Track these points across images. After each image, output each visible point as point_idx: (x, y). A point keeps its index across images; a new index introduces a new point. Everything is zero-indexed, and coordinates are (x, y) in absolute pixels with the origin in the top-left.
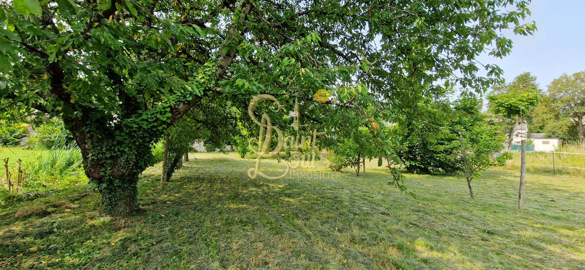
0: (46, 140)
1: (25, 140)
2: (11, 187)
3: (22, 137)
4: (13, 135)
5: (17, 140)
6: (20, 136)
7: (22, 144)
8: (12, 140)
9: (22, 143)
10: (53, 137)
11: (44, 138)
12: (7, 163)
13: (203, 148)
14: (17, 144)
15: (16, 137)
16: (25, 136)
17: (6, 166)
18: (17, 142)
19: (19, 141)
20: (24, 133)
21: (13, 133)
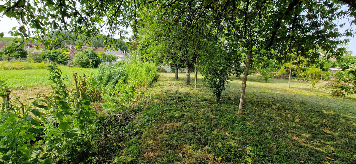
0: (80, 62)
1: (70, 62)
3: (67, 60)
4: (63, 59)
5: (65, 62)
6: (66, 59)
7: (68, 64)
8: (63, 61)
10: (84, 60)
11: (80, 61)
13: (170, 70)
14: (65, 64)
16: (68, 60)
17: (76, 80)
18: (65, 63)
19: (66, 62)
20: (68, 58)
21: (62, 57)
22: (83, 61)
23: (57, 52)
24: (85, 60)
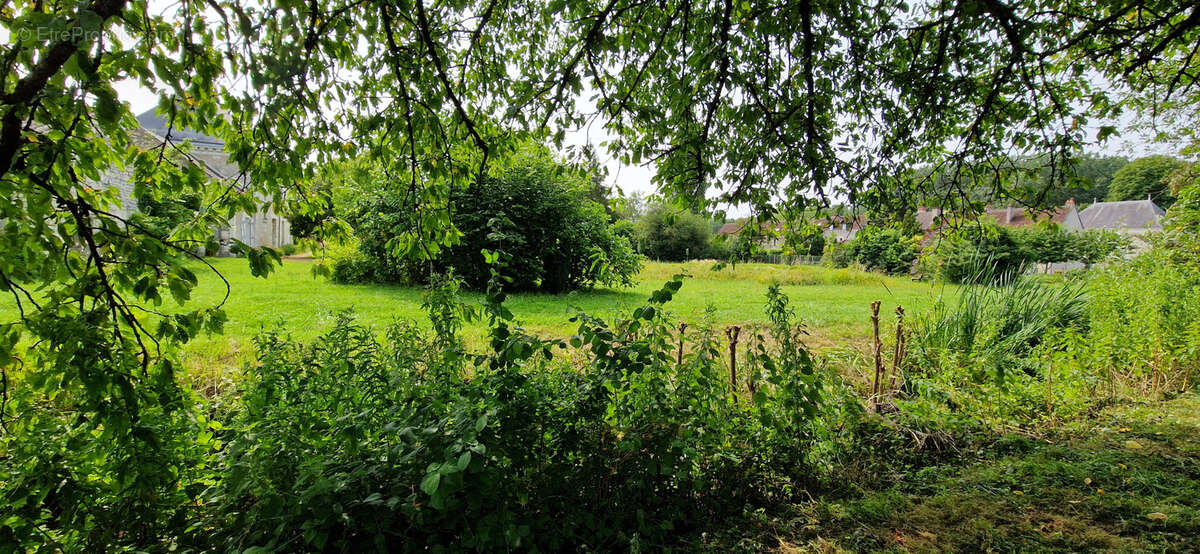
0: (950, 265)
1: (917, 265)
2: (881, 374)
3: (912, 260)
4: (901, 256)
5: (906, 264)
6: (910, 257)
7: (912, 272)
8: (900, 264)
9: (913, 270)
11: (946, 261)
12: (876, 313)
14: (905, 270)
15: (904, 259)
16: (915, 258)
17: (876, 321)
19: (909, 266)
20: (915, 251)
21: (900, 251)
22: (957, 261)
23: (889, 237)
24: (966, 259)
